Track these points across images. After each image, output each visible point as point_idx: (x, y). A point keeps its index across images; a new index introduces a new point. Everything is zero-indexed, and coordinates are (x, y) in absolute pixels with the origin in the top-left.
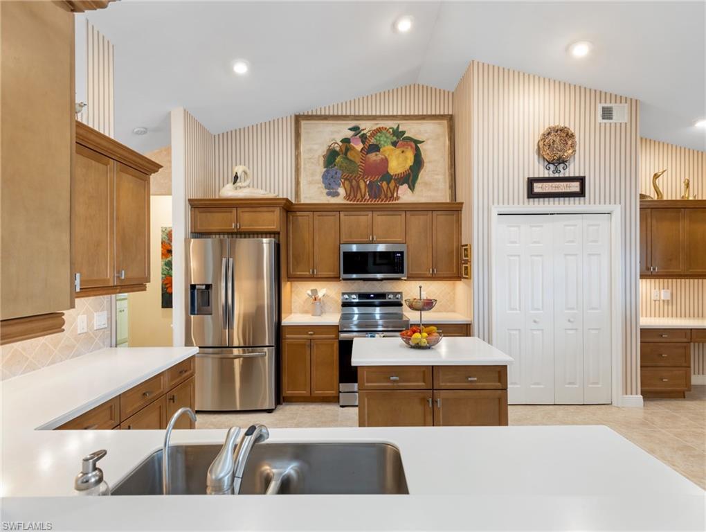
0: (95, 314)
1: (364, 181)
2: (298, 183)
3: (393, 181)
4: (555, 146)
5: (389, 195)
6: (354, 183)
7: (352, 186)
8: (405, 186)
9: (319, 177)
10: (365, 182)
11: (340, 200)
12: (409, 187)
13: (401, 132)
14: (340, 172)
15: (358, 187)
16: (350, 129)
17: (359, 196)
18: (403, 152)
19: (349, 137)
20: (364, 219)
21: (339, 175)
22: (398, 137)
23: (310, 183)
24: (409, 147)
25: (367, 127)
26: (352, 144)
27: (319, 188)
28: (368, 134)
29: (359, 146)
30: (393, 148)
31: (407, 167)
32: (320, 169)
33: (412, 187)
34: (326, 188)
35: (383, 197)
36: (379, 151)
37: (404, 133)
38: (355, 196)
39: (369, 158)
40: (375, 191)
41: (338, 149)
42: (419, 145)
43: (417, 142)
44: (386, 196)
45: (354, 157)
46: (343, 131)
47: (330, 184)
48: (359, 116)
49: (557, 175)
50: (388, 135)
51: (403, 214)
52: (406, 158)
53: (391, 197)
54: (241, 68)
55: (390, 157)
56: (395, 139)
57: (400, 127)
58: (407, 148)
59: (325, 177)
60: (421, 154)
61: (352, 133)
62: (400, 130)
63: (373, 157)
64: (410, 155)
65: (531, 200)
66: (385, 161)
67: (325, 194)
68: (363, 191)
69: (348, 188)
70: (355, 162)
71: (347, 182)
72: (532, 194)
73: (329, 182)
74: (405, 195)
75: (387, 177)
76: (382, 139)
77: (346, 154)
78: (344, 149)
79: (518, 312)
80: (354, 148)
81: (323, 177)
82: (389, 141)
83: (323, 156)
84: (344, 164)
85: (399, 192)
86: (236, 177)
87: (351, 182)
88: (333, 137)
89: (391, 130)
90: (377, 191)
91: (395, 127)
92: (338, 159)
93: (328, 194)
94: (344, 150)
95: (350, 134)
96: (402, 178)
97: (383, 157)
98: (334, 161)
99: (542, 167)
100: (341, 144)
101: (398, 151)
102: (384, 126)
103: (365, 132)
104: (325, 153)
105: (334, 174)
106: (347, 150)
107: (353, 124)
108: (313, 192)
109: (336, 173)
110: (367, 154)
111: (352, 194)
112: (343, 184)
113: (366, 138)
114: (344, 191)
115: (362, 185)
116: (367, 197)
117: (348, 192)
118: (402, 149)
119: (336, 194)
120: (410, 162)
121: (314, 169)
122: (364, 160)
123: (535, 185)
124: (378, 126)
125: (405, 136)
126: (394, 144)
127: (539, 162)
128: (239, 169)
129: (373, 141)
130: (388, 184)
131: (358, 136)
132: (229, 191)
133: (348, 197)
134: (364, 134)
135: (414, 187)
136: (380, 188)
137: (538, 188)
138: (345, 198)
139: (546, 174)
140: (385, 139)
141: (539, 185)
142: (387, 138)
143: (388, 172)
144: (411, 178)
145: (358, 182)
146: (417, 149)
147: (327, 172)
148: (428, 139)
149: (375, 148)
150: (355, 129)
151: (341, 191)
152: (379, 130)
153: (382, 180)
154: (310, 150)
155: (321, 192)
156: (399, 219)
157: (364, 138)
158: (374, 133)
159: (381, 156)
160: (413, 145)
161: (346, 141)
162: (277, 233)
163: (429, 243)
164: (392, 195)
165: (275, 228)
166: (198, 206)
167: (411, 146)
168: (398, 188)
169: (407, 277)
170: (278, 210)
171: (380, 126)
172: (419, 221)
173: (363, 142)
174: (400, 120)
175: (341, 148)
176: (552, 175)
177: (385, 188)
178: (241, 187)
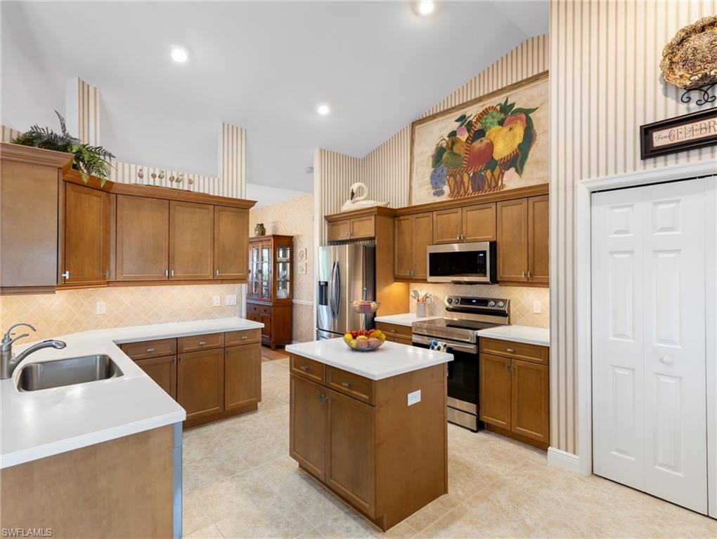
0: (227, 296)
1: (468, 173)
2: (411, 188)
3: (498, 167)
4: (699, 57)
5: (493, 184)
6: (458, 177)
7: (456, 182)
8: (512, 170)
9: (428, 179)
10: (469, 175)
11: (444, 198)
12: (517, 171)
13: (510, 105)
14: (445, 169)
15: (462, 181)
16: (457, 121)
17: (462, 189)
18: (510, 129)
19: (455, 130)
20: (454, 217)
21: (445, 172)
22: (506, 113)
23: (421, 186)
24: (519, 122)
25: (472, 112)
26: (458, 136)
27: (427, 189)
28: (474, 120)
29: (463, 136)
30: (500, 127)
31: (516, 146)
32: (429, 170)
33: (519, 171)
34: (433, 188)
35: (486, 188)
36: (484, 136)
37: (513, 105)
38: (458, 193)
39: (473, 147)
40: (478, 182)
41: (444, 145)
42: (530, 115)
43: (527, 112)
44: (490, 187)
45: (459, 150)
46: (450, 124)
47: (436, 184)
48: (464, 104)
49: (707, 106)
50: (495, 114)
51: (494, 206)
52: (515, 136)
53: (495, 187)
54: (324, 110)
55: (496, 139)
56: (502, 116)
57: (509, 99)
58: (516, 123)
59: (432, 177)
60: (533, 125)
61: (459, 123)
62: (509, 103)
63: (478, 145)
64: (519, 131)
65: (650, 161)
66: (491, 146)
67: (432, 195)
68: (466, 185)
69: (452, 184)
70: (459, 155)
71: (452, 178)
72: (649, 152)
73: (436, 182)
74: (512, 181)
75: (491, 163)
76: (488, 121)
77: (452, 149)
78: (450, 144)
79: (632, 341)
80: (459, 139)
81: (431, 177)
82: (496, 120)
83: (432, 157)
84: (450, 160)
85: (504, 179)
86: (353, 194)
87: (455, 178)
88: (441, 134)
89: (498, 107)
90: (480, 183)
91: (503, 102)
92: (445, 156)
93: (435, 194)
94: (450, 146)
95: (454, 126)
96: (508, 161)
97: (488, 141)
98: (441, 158)
99: (672, 102)
100: (447, 139)
101: (506, 129)
102: (491, 105)
103: (470, 119)
104: (434, 152)
105: (440, 172)
106: (453, 143)
107: (459, 114)
108: (423, 195)
109: (442, 171)
110: (472, 142)
111: (456, 191)
112: (448, 181)
113: (472, 125)
114: (449, 188)
115: (466, 179)
116: (470, 191)
117: (452, 189)
118: (510, 126)
119: (440, 193)
120: (519, 139)
121: (424, 169)
122: (468, 151)
123: (655, 135)
124: (484, 108)
125: (514, 108)
126: (501, 123)
127: (666, 95)
128: (355, 187)
129: (479, 126)
130: (492, 172)
131: (464, 126)
132: (348, 206)
133: (452, 192)
134: (470, 121)
135: (522, 168)
136: (484, 178)
137: (661, 139)
138: (449, 196)
139: (682, 111)
140: (491, 120)
141: (665, 132)
142: (493, 118)
143: (493, 157)
144: (519, 159)
145: (462, 177)
146: (529, 121)
147: (435, 172)
149: (481, 133)
150: (462, 118)
151: (446, 189)
152: (485, 112)
153: (486, 169)
154: (422, 153)
155: (429, 193)
156: (489, 213)
157: (469, 126)
158: (480, 117)
159: (485, 141)
160: (523, 116)
161: (453, 134)
162: (373, 239)
163: (524, 240)
164: (497, 184)
165: (372, 234)
166: (332, 221)
167: (521, 119)
168: (503, 174)
169: (494, 280)
170: (373, 217)
171: (487, 106)
172: (511, 212)
173: (469, 131)
174: (510, 91)
175: (447, 143)
176: (694, 108)
177: (489, 177)
178: (357, 201)
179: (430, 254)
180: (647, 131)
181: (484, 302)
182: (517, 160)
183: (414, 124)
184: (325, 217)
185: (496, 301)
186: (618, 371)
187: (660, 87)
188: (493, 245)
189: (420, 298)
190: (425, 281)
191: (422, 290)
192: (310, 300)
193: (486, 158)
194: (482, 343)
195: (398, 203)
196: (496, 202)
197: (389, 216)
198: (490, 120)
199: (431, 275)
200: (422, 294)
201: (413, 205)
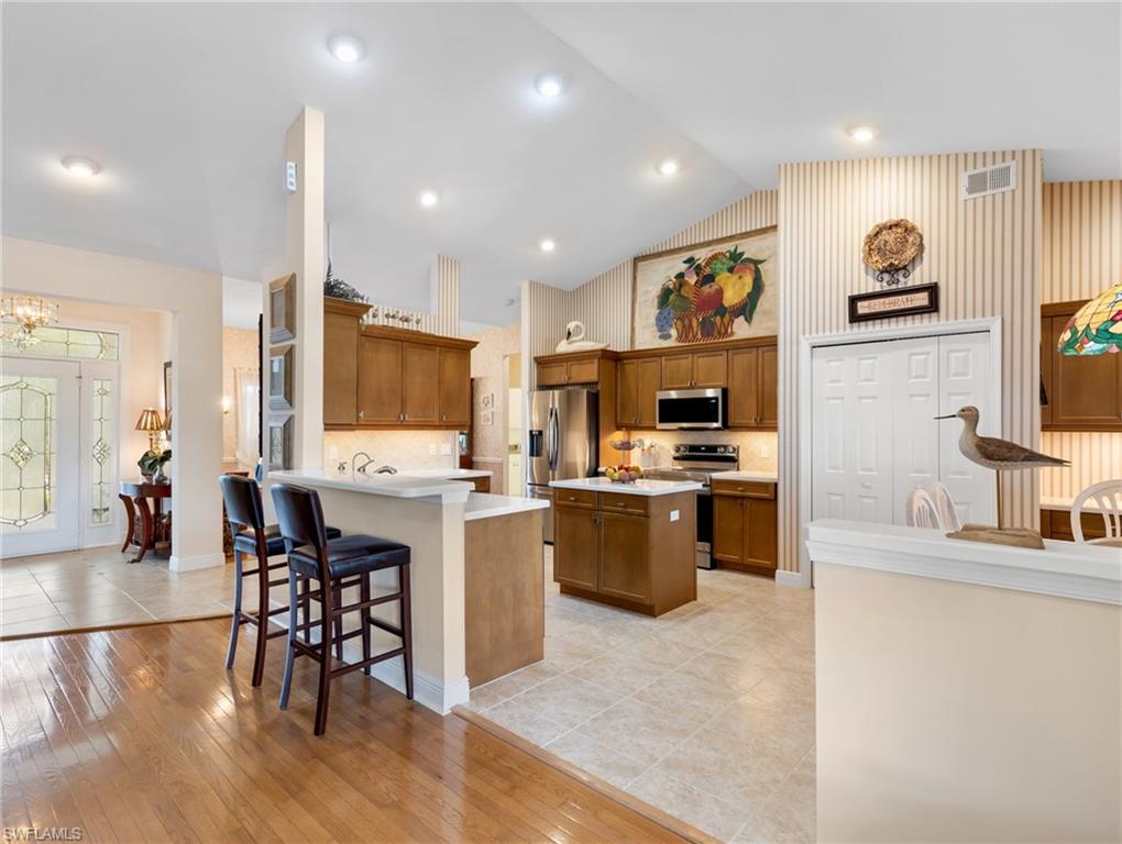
1: (697, 318)
2: (633, 329)
3: (727, 314)
4: (888, 248)
5: (723, 331)
6: (686, 322)
7: (684, 326)
8: (742, 318)
9: (653, 320)
11: (671, 343)
12: (746, 320)
13: (740, 254)
14: (672, 312)
15: (691, 325)
16: (685, 262)
17: (691, 335)
18: (740, 278)
19: (683, 271)
20: (685, 363)
21: (672, 315)
22: (735, 261)
23: (644, 327)
24: (748, 271)
25: (702, 255)
26: (686, 278)
27: (653, 332)
28: (703, 264)
29: (692, 279)
30: (730, 274)
31: (745, 295)
32: (654, 311)
33: (749, 320)
34: (659, 331)
35: (715, 334)
36: (713, 281)
37: (742, 254)
38: (687, 337)
39: (702, 292)
40: (707, 328)
41: (671, 287)
42: (759, 266)
43: (757, 263)
44: (719, 333)
45: (687, 293)
46: (677, 265)
48: (691, 246)
49: (894, 287)
50: (724, 261)
51: (725, 354)
52: (744, 284)
53: (725, 334)
54: (548, 246)
55: (726, 286)
56: (732, 263)
57: (738, 248)
58: (745, 272)
59: (658, 319)
60: (761, 277)
61: (687, 266)
62: (738, 251)
63: (707, 289)
64: (748, 280)
65: (856, 325)
66: (720, 292)
67: (658, 338)
68: (695, 329)
69: (680, 329)
70: (687, 298)
71: (679, 322)
72: (855, 318)
73: (662, 326)
74: (741, 330)
75: (721, 310)
76: (717, 266)
77: (679, 291)
78: (677, 286)
79: (842, 471)
80: (688, 282)
81: (656, 319)
82: (725, 267)
83: (658, 297)
84: (678, 302)
85: (734, 327)
86: (569, 333)
87: (683, 322)
88: (668, 274)
89: (728, 254)
90: (710, 328)
91: (732, 249)
92: (672, 297)
93: (661, 337)
95: (683, 267)
96: (737, 309)
97: (718, 287)
98: (668, 300)
99: (871, 279)
100: (674, 280)
101: (735, 277)
102: (720, 251)
103: (699, 262)
104: (659, 293)
105: (667, 314)
106: (681, 286)
107: (687, 255)
108: (648, 339)
109: (669, 314)
110: (701, 286)
111: (684, 335)
112: (676, 324)
113: (701, 269)
114: (676, 332)
115: (695, 323)
116: (699, 336)
117: (680, 333)
118: (739, 274)
119: (666, 337)
120: (748, 289)
121: (649, 311)
122: (697, 295)
123: (859, 304)
124: (714, 253)
125: (745, 256)
126: (731, 270)
127: (867, 273)
128: (571, 326)
129: (708, 271)
130: (722, 317)
131: (692, 269)
132: (563, 347)
133: (679, 339)
134: (698, 264)
135: (751, 318)
136: (714, 324)
137: (863, 308)
138: (677, 339)
139: (877, 287)
140: (721, 266)
141: (866, 303)
142: (723, 264)
143: (722, 304)
144: (748, 309)
145: (690, 321)
146: (757, 271)
147: (660, 313)
148: (770, 257)
149: (710, 278)
150: (690, 261)
151: (673, 332)
152: (715, 257)
153: (716, 315)
154: (646, 292)
155: (654, 337)
156: (721, 360)
157: (698, 269)
158: (710, 261)
159: (715, 287)
160: (752, 267)
161: (680, 276)
162: (596, 383)
163: (753, 387)
164: (726, 330)
165: (594, 378)
166: (542, 363)
167: (750, 269)
168: (733, 321)
169: (726, 426)
170: (596, 361)
171: (716, 251)
172: (742, 360)
173: (697, 274)
174: (739, 239)
175: (675, 284)
176: (886, 288)
177: (718, 323)
178: (575, 341)
179: (660, 401)
180: (854, 301)
181: (713, 448)
182: (747, 309)
183: (637, 260)
184: (535, 359)
185: (725, 447)
186: (833, 498)
187: (863, 266)
188: (725, 392)
189: (645, 448)
190: (653, 428)
191: (648, 439)
192: (499, 457)
193: (715, 304)
194: (714, 485)
195: (621, 345)
196: (727, 350)
197: (612, 359)
198: (719, 265)
199: (661, 421)
200: (647, 443)
201: (637, 349)
